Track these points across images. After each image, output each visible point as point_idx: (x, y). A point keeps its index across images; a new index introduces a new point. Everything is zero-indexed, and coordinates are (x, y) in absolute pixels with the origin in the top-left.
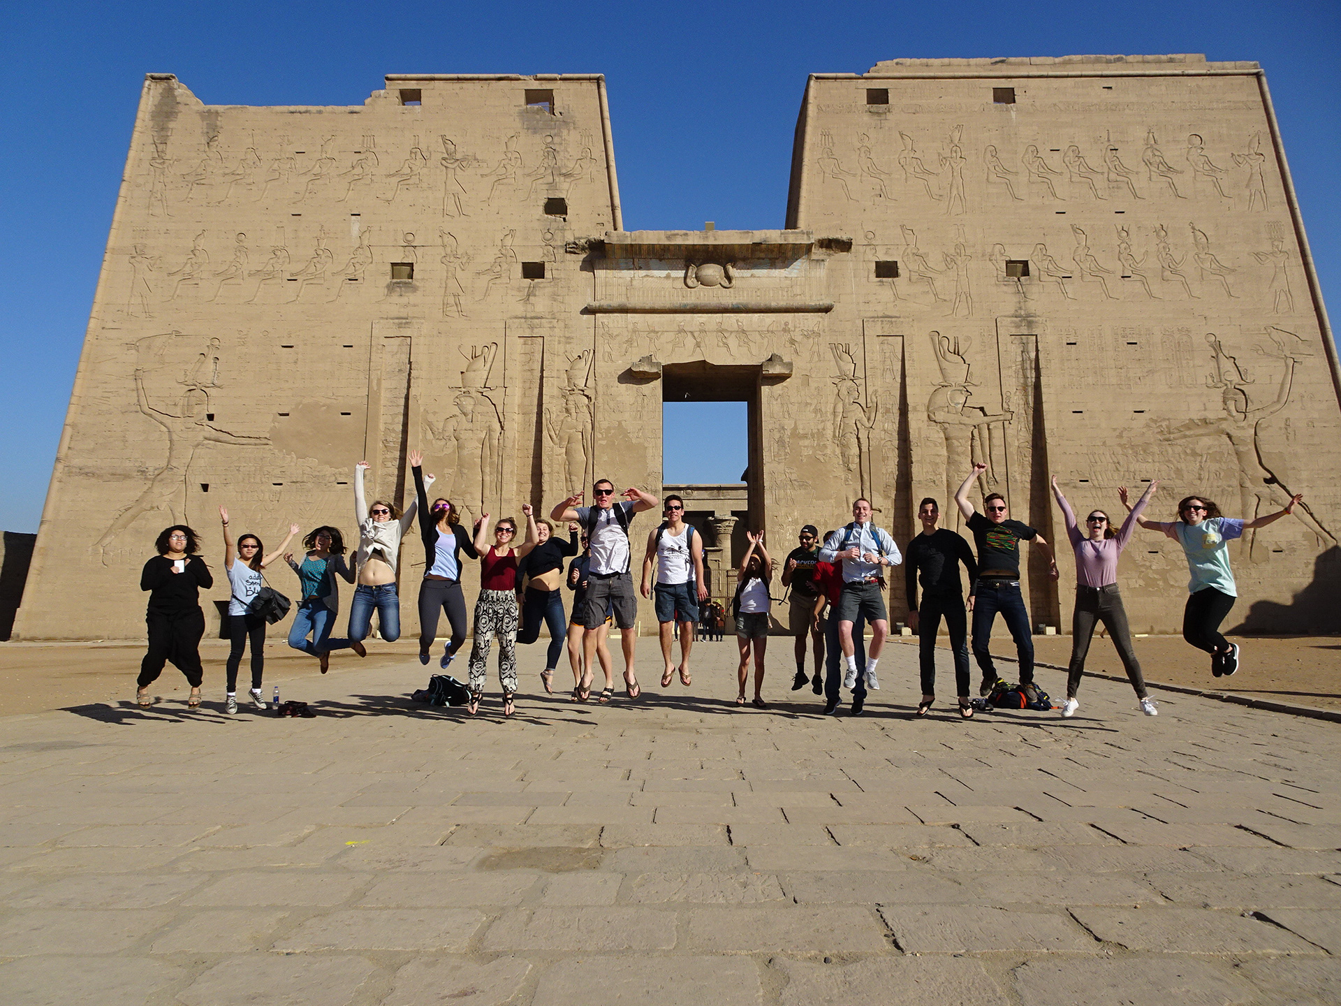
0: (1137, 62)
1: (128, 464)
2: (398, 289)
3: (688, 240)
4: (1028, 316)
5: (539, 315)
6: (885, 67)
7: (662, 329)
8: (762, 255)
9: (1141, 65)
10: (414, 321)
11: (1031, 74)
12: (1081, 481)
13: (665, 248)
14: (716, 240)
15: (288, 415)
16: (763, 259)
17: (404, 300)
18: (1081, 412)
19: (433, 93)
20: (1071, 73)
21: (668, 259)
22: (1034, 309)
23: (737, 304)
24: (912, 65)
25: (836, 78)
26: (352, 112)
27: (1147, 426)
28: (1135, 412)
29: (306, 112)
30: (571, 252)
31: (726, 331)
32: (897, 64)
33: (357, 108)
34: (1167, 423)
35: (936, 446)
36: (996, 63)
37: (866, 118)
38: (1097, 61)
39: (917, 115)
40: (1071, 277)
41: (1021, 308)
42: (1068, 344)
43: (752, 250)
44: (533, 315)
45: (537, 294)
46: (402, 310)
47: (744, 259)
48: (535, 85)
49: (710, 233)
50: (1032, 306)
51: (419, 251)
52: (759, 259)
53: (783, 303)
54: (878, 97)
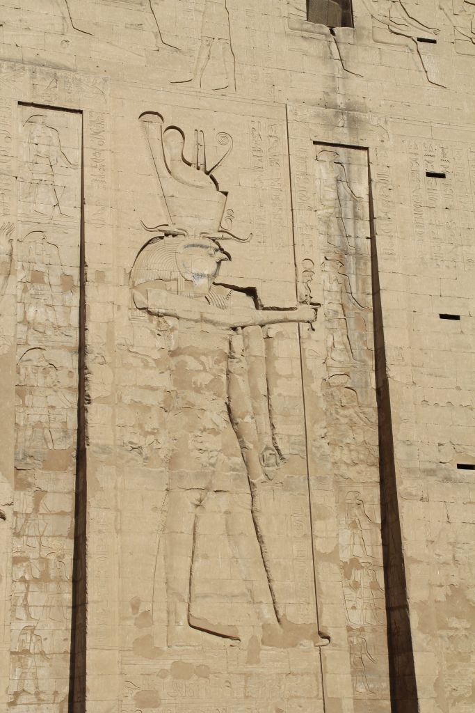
4: (351, 107)
12: (460, 466)
18: (457, 318)
22: (360, 95)
35: (146, 366)
41: (335, 90)
42: (429, 174)
50: (357, 89)
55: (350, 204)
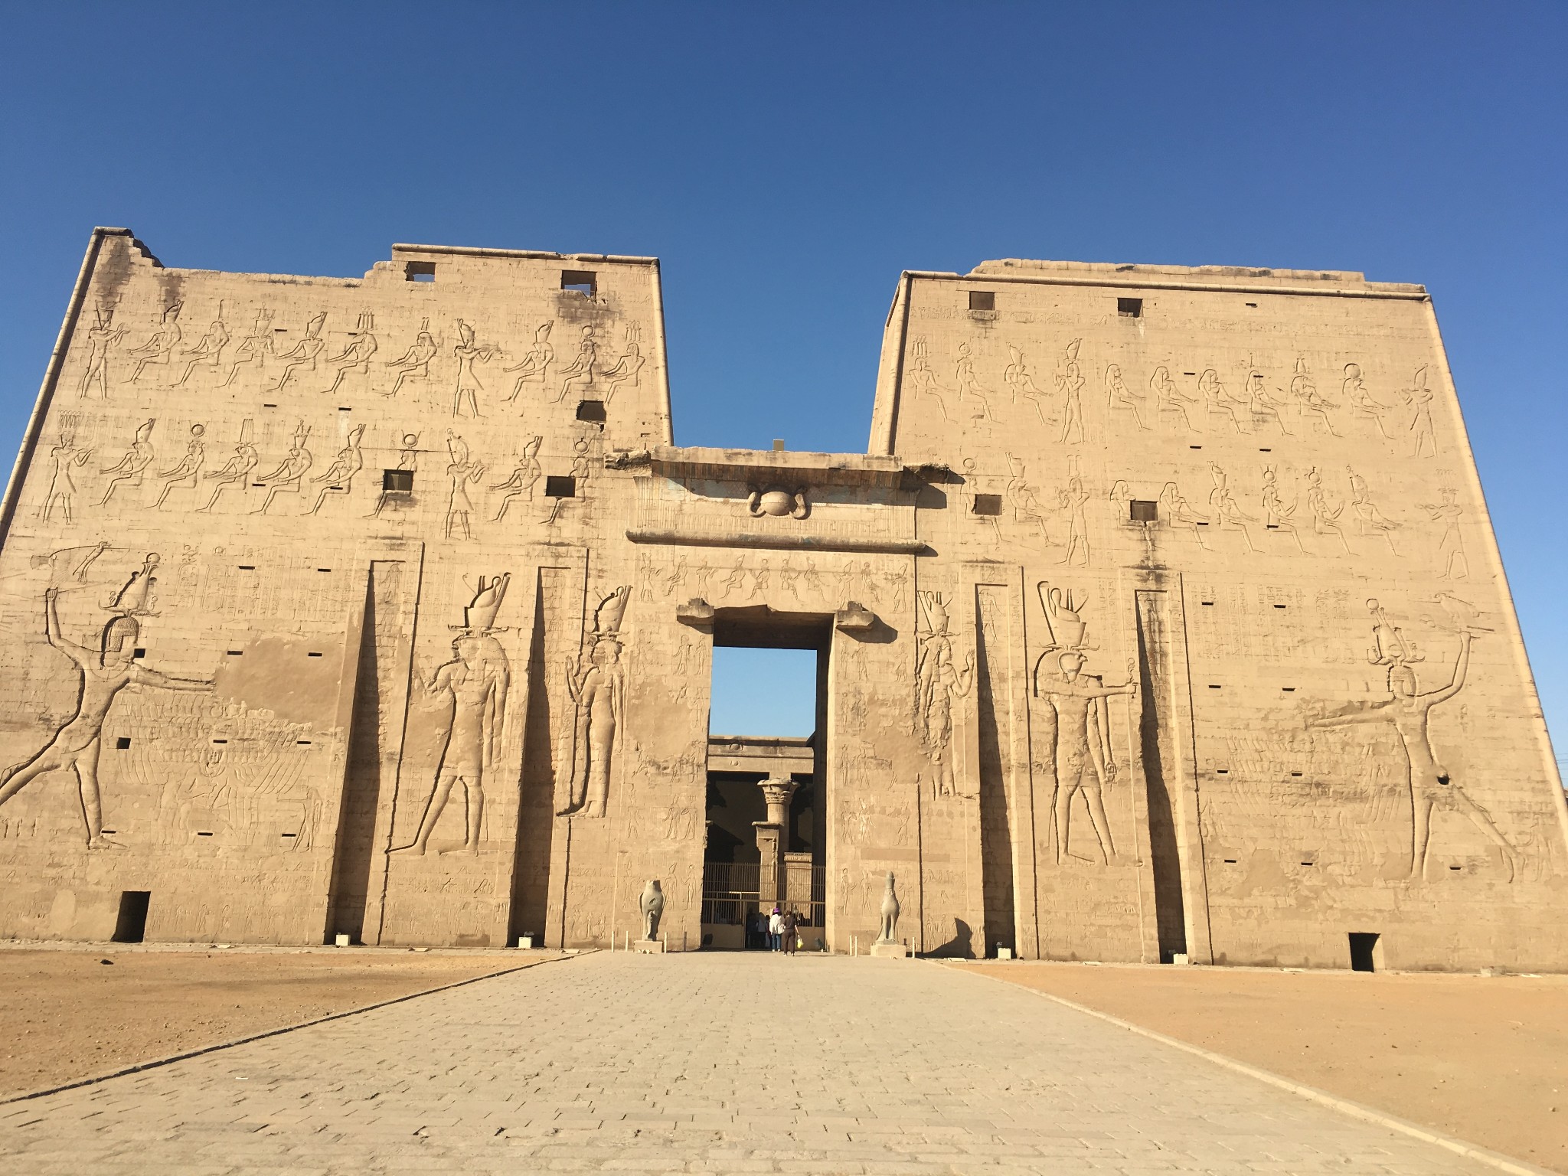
0: (1287, 277)
1: (29, 710)
2: (393, 503)
3: (752, 460)
4: (1157, 567)
5: (566, 542)
6: (990, 267)
7: (716, 565)
8: (841, 482)
9: (1290, 281)
10: (411, 542)
11: (1163, 283)
12: (1219, 772)
13: (724, 469)
14: (785, 462)
15: (240, 653)
16: (841, 486)
17: (398, 516)
18: (1219, 687)
19: (449, 268)
20: (1208, 286)
21: (727, 481)
22: (1163, 560)
23: (808, 539)
24: (1025, 267)
25: (934, 278)
26: (349, 286)
27: (1298, 707)
28: (1284, 689)
29: (292, 282)
30: (607, 467)
31: (794, 570)
32: (1006, 264)
33: (354, 281)
34: (1321, 704)
35: (1043, 720)
36: (1122, 269)
37: (969, 325)
38: (1239, 273)
39: (1028, 324)
40: (1207, 524)
41: (1148, 558)
42: (1203, 604)
43: (829, 475)
44: (558, 540)
45: (565, 514)
46: (396, 527)
47: (818, 486)
48: (575, 265)
49: (779, 454)
50: (1162, 556)
51: (420, 458)
52: (836, 485)
53: (863, 540)
54: (983, 302)
55: (1157, 623)
